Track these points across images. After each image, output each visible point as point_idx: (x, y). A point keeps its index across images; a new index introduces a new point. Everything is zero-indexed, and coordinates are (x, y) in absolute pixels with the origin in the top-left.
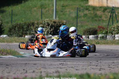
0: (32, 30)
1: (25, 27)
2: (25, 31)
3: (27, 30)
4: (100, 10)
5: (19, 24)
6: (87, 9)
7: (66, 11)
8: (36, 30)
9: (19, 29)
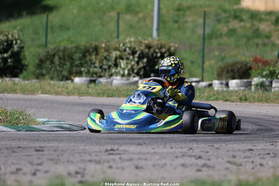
0: (94, 63)
1: (77, 56)
2: (77, 66)
3: (82, 65)
4: (267, 20)
5: (62, 48)
6: (236, 17)
7: (186, 22)
8: (103, 65)
9: (62, 61)
